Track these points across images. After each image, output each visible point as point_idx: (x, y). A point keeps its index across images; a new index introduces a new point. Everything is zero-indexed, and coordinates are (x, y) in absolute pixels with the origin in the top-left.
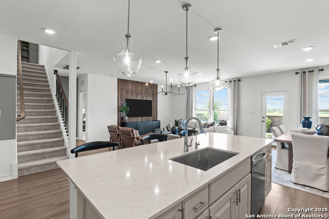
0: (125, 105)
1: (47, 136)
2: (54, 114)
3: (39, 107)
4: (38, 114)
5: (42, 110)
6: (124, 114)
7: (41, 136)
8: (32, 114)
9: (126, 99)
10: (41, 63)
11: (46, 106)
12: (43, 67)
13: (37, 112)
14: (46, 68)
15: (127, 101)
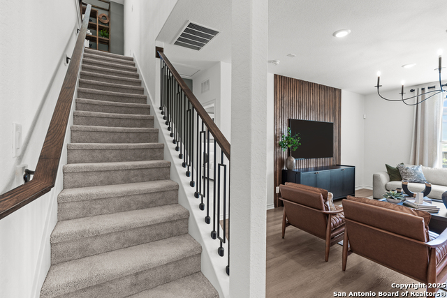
0: (286, 131)
1: (147, 231)
2: (158, 154)
3: (124, 136)
4: (122, 155)
5: (132, 145)
6: (284, 153)
7: (131, 235)
8: (108, 154)
9: (289, 120)
10: (128, 54)
11: (139, 133)
12: (132, 60)
13: (121, 149)
14: (137, 61)
15: (293, 124)
